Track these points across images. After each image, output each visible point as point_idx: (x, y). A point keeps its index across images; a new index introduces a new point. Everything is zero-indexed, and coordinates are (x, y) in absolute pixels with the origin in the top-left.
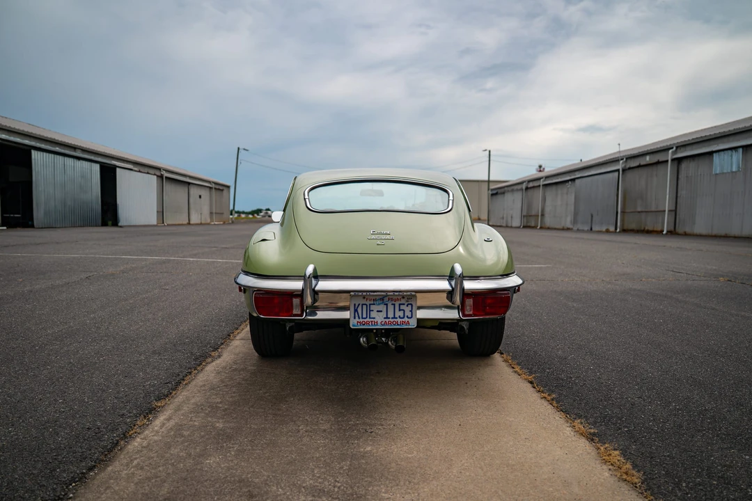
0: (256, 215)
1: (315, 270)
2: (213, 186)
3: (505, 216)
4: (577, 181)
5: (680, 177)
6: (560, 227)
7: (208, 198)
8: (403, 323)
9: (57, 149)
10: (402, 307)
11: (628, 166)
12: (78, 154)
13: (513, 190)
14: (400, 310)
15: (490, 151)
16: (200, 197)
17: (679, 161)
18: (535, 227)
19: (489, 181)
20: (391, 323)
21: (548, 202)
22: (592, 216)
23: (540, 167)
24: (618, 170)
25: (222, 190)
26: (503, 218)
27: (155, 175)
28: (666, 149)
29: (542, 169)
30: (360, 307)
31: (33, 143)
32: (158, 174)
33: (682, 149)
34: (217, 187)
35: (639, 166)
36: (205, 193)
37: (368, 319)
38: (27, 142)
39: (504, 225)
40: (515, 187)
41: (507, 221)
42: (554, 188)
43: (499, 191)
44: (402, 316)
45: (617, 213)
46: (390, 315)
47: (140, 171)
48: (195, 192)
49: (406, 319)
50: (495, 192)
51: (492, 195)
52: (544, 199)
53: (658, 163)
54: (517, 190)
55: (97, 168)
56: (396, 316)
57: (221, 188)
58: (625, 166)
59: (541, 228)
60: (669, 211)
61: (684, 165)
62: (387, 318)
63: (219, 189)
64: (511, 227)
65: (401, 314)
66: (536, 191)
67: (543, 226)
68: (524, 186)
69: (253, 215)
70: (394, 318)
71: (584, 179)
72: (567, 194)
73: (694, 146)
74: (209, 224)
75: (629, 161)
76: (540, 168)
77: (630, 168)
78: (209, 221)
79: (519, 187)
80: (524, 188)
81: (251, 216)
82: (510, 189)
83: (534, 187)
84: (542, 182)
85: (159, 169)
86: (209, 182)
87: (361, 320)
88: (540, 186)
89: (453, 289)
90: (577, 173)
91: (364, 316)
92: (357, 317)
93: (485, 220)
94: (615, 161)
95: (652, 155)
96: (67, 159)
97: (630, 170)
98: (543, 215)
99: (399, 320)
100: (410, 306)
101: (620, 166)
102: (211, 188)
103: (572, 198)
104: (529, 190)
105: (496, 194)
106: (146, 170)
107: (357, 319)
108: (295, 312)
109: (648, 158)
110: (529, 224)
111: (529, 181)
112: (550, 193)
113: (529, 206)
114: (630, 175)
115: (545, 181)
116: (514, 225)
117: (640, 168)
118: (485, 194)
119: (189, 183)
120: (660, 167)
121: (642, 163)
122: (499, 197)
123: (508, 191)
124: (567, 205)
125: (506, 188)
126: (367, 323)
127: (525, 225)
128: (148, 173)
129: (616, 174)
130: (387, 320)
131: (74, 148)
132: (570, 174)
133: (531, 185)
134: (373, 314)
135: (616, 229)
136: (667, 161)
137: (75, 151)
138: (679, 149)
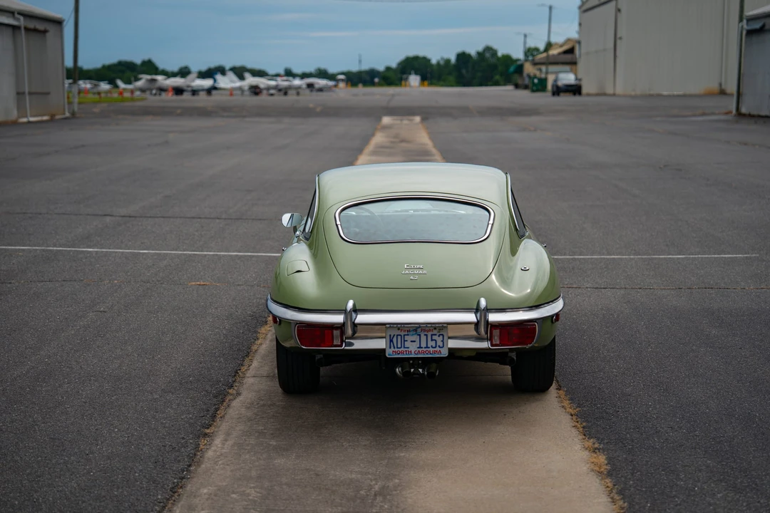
1: (354, 305)
2: (22, 22)
7: (9, 55)
8: (435, 352)
10: (434, 337)
14: (432, 340)
20: (423, 353)
25: (45, 32)
30: (395, 337)
34: (31, 24)
37: (402, 349)
44: (434, 346)
46: (424, 345)
49: (438, 349)
50: (757, 25)
51: (750, 33)
56: (429, 345)
57: (40, 26)
62: (420, 347)
63: (35, 30)
65: (433, 344)
69: (112, 82)
70: (427, 347)
74: (15, 123)
78: (14, 115)
81: (104, 86)
86: (12, 13)
87: (396, 350)
89: (478, 322)
91: (399, 346)
92: (392, 347)
93: (731, 94)
99: (431, 349)
100: (441, 336)
102: (15, 28)
107: (392, 349)
108: (335, 342)
118: (733, 31)
126: (402, 353)
130: (420, 350)
134: (407, 344)
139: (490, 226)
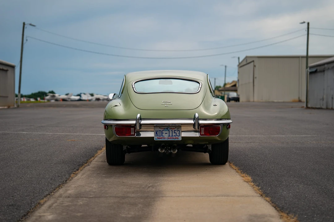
0: (39, 99)
1: (140, 116)
3: (325, 96)
10: (175, 132)
14: (174, 133)
15: (308, 24)
19: (307, 57)
20: (171, 138)
25: (7, 71)
26: (323, 99)
30: (158, 131)
37: (161, 137)
39: (324, 107)
41: (327, 103)
43: (319, 69)
44: (175, 135)
46: (171, 135)
49: (177, 137)
50: (314, 70)
51: (311, 73)
56: (173, 135)
57: (5, 68)
62: (169, 136)
63: (3, 70)
64: (332, 109)
65: (175, 134)
70: (172, 136)
82: (330, 66)
87: (159, 137)
89: (195, 123)
91: (160, 135)
93: (304, 100)
99: (174, 137)
100: (179, 131)
105: (316, 72)
107: (157, 137)
108: (132, 134)
118: (304, 72)
122: (319, 75)
123: (329, 69)
125: (326, 66)
126: (161, 138)
130: (169, 137)
134: (164, 135)
139: (200, 88)
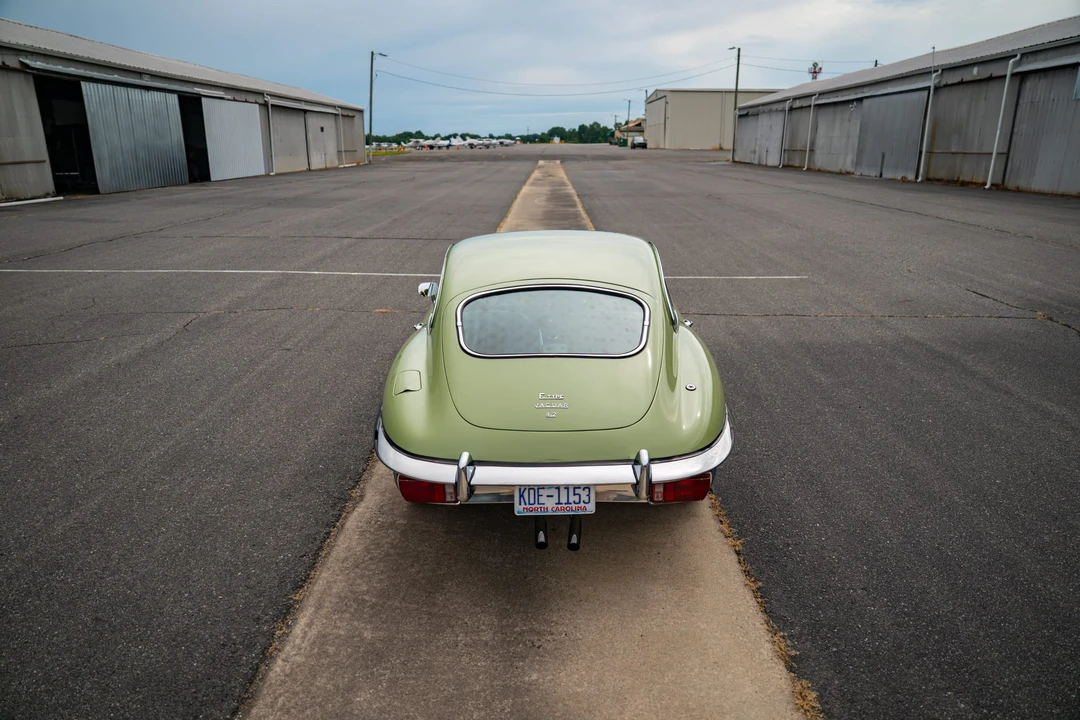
0: (403, 143)
1: (470, 457)
2: (340, 111)
3: (757, 149)
4: (865, 101)
5: (1021, 102)
6: (837, 170)
7: (333, 130)
8: (579, 509)
9: (116, 77)
10: (577, 491)
11: (943, 83)
12: (146, 82)
13: (770, 111)
14: (575, 494)
15: (739, 50)
16: (322, 129)
17: (1022, 77)
18: (799, 168)
19: (736, 92)
20: (563, 509)
21: (821, 131)
22: (883, 156)
23: (815, 65)
24: (928, 88)
25: (353, 117)
26: (755, 152)
27: (256, 103)
28: (1004, 58)
29: (817, 70)
30: (527, 491)
31: (81, 71)
32: (261, 101)
33: (1031, 58)
34: (345, 113)
35: (961, 83)
36: (328, 123)
37: (536, 505)
38: (72, 70)
39: (756, 162)
40: (774, 107)
41: (760, 157)
42: (831, 110)
43: (751, 111)
44: (577, 501)
45: (921, 153)
46: (564, 500)
47: (234, 100)
48: (314, 122)
49: (582, 505)
50: (745, 112)
51: (740, 116)
52: (815, 128)
53: (991, 79)
54: (777, 111)
55: (174, 99)
56: (571, 501)
57: (351, 114)
58: (939, 82)
59: (808, 169)
60: (998, 154)
61: (1029, 84)
62: (559, 503)
63: (348, 116)
64: (766, 166)
65: (576, 498)
66: (804, 113)
67: (812, 167)
68: (787, 105)
69: (399, 144)
70: (568, 503)
71: (877, 99)
72: (849, 121)
73: (1050, 54)
74: (336, 169)
75: (946, 74)
76: (815, 71)
77: (946, 86)
78: (336, 163)
79: (780, 107)
80: (787, 109)
81: (395, 145)
82: (766, 108)
83: (801, 108)
84: (813, 101)
85: (261, 94)
86: (334, 107)
87: (528, 506)
88: (810, 106)
89: (638, 482)
90: (865, 89)
91: (532, 502)
92: (523, 503)
93: (729, 150)
94: (925, 73)
95: (982, 67)
96: (131, 91)
97: (946, 90)
98: (812, 150)
99: (574, 506)
100: (587, 490)
101: (931, 82)
102: (335, 115)
103: (855, 128)
104: (794, 112)
105: (747, 115)
106: (243, 97)
107: (523, 505)
108: (448, 498)
109: (975, 70)
110: (791, 163)
111: (795, 99)
112: (825, 118)
113: (793, 137)
114: (944, 95)
115: (817, 99)
116: (770, 163)
117: (961, 86)
118: (730, 115)
119: (305, 111)
120: (993, 86)
121: (967, 78)
122: (750, 120)
123: (764, 112)
124: (848, 137)
125: (760, 108)
126: (536, 510)
127: (786, 163)
128: (246, 101)
129: (926, 92)
130: (559, 506)
131: (139, 73)
132: (857, 91)
133: (797, 104)
134: (542, 500)
135: (917, 177)
136: (1005, 76)
137: (141, 78)
138: (1025, 59)
139: (646, 328)
